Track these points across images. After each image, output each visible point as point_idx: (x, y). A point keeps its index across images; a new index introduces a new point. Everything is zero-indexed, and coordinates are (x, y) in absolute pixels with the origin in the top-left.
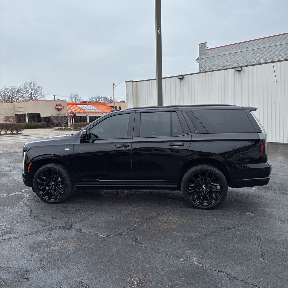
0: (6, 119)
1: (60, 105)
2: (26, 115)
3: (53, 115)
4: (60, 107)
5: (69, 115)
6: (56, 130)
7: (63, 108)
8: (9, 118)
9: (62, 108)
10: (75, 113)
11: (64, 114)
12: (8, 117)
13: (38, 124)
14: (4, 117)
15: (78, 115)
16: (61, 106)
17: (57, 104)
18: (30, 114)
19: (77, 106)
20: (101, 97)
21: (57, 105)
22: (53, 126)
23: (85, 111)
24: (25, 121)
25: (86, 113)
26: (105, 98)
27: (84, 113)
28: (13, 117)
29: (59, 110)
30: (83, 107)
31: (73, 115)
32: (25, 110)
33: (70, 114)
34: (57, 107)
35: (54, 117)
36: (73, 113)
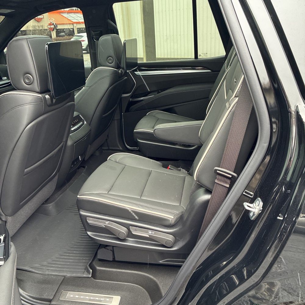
5: (49, 27)
9: (41, 18)
10: (55, 24)
11: (42, 26)
15: (59, 27)
19: (62, 15)
23: (71, 21)
25: (73, 24)
27: (71, 24)
30: (69, 16)
31: (53, 26)
36: (53, 24)
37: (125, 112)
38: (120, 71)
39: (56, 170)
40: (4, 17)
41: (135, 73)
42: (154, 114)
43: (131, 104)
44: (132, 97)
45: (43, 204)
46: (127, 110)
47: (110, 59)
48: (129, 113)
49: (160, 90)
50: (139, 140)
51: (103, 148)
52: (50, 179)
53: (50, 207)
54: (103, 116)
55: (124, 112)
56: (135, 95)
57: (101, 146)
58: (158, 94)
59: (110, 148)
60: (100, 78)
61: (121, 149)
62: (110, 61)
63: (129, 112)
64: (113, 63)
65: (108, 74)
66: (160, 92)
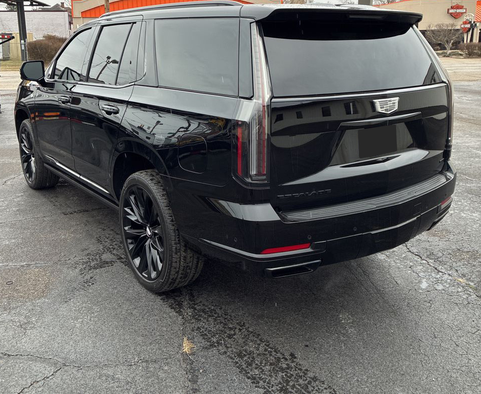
1: (458, 7)
3: (429, 27)
4: (458, 11)
5: (462, 26)
7: (465, 13)
9: (462, 13)
10: (474, 22)
16: (462, 7)
17: (454, 5)
21: (452, 8)
22: (439, 48)
29: (455, 16)
33: (464, 24)
34: (451, 11)
35: (433, 31)
36: (470, 22)
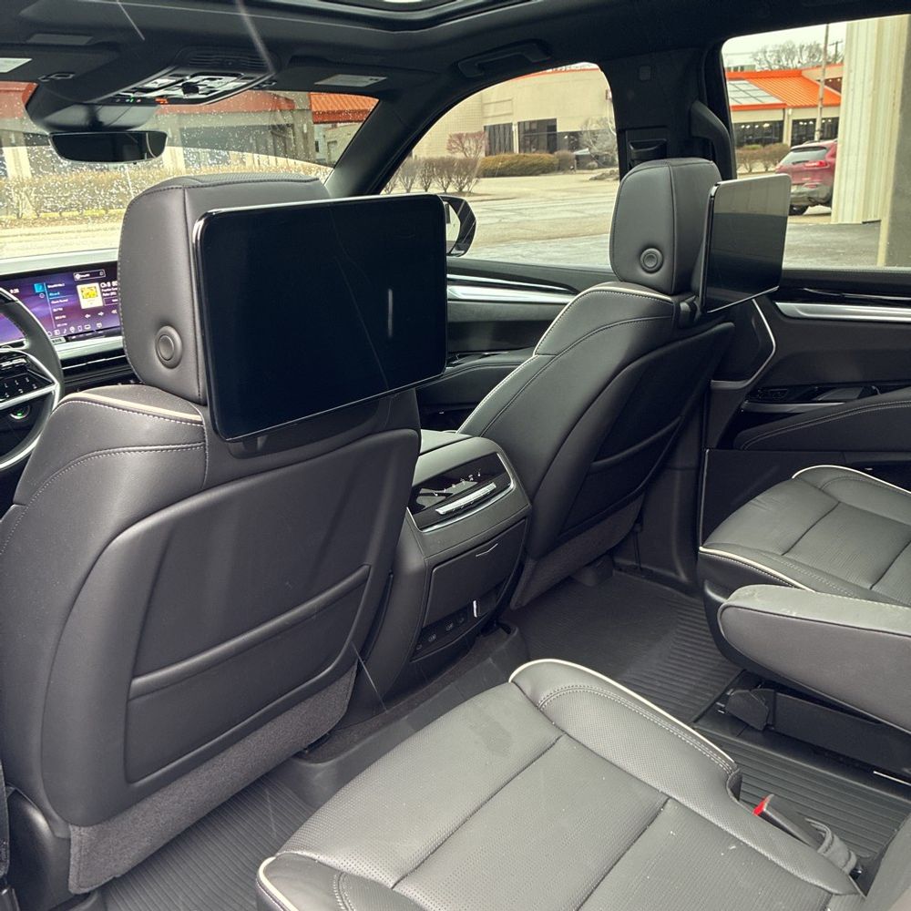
0: (454, 142)
2: (515, 128)
6: (596, 179)
8: (463, 140)
12: (460, 137)
13: (546, 157)
14: (448, 138)
18: (524, 122)
20: (797, 46)
22: (596, 165)
24: (511, 149)
26: (814, 50)
28: (473, 135)
32: (510, 111)
35: (593, 133)
37: (718, 447)
38: (684, 306)
39: (338, 659)
40: (377, 100)
41: (776, 306)
42: (826, 478)
43: (744, 420)
44: (752, 393)
45: (299, 755)
46: (727, 441)
47: (651, 257)
48: (732, 451)
49: (873, 383)
50: (713, 591)
51: (619, 561)
52: (305, 690)
53: (319, 775)
54: (595, 463)
55: (714, 445)
56: (769, 388)
57: (611, 553)
58: (860, 401)
59: (643, 566)
60: (594, 326)
61: (683, 577)
62: (650, 265)
63: (732, 448)
64: (661, 270)
65: (628, 314)
66: (875, 393)
